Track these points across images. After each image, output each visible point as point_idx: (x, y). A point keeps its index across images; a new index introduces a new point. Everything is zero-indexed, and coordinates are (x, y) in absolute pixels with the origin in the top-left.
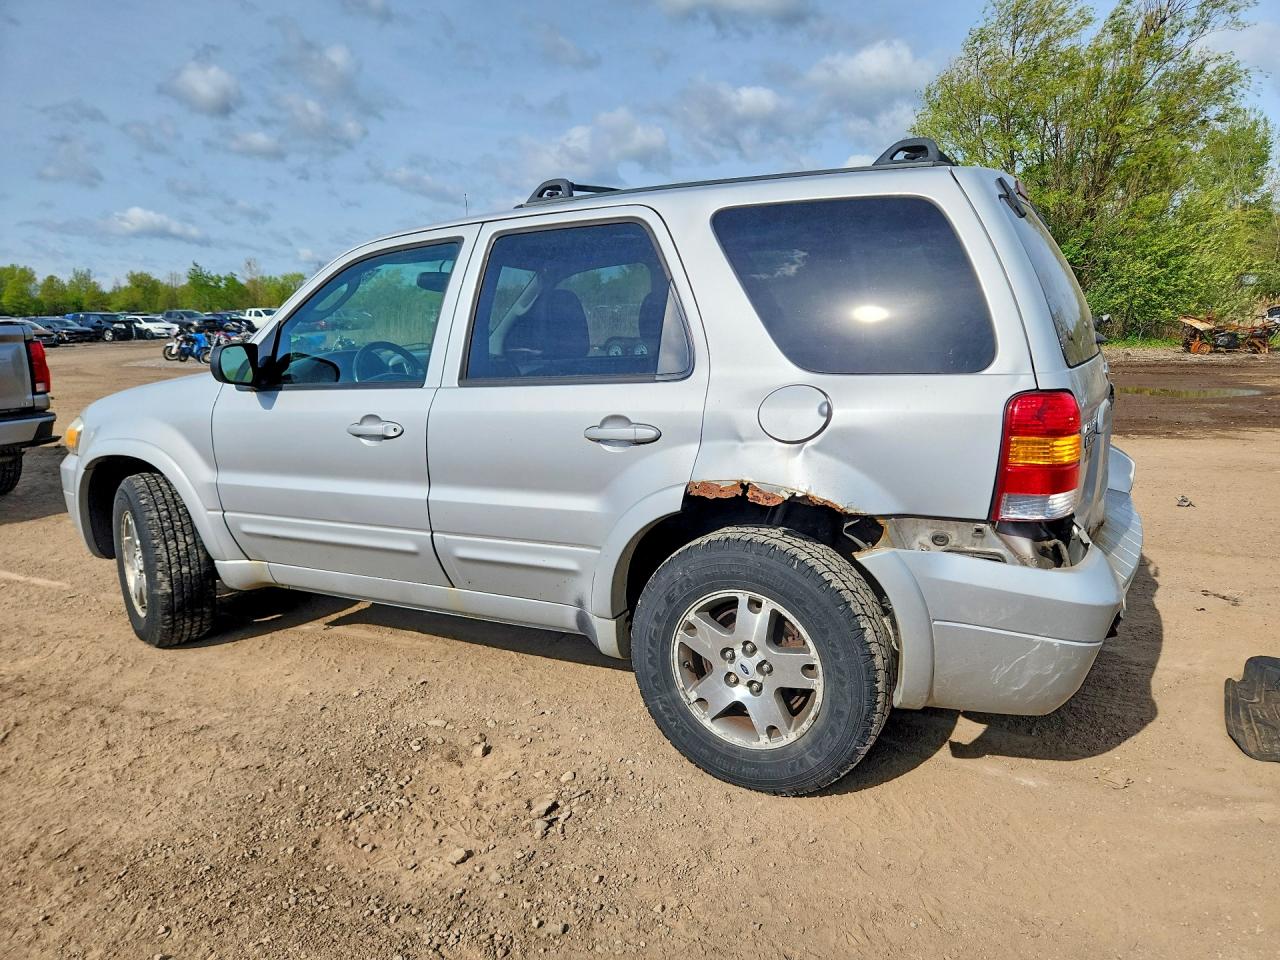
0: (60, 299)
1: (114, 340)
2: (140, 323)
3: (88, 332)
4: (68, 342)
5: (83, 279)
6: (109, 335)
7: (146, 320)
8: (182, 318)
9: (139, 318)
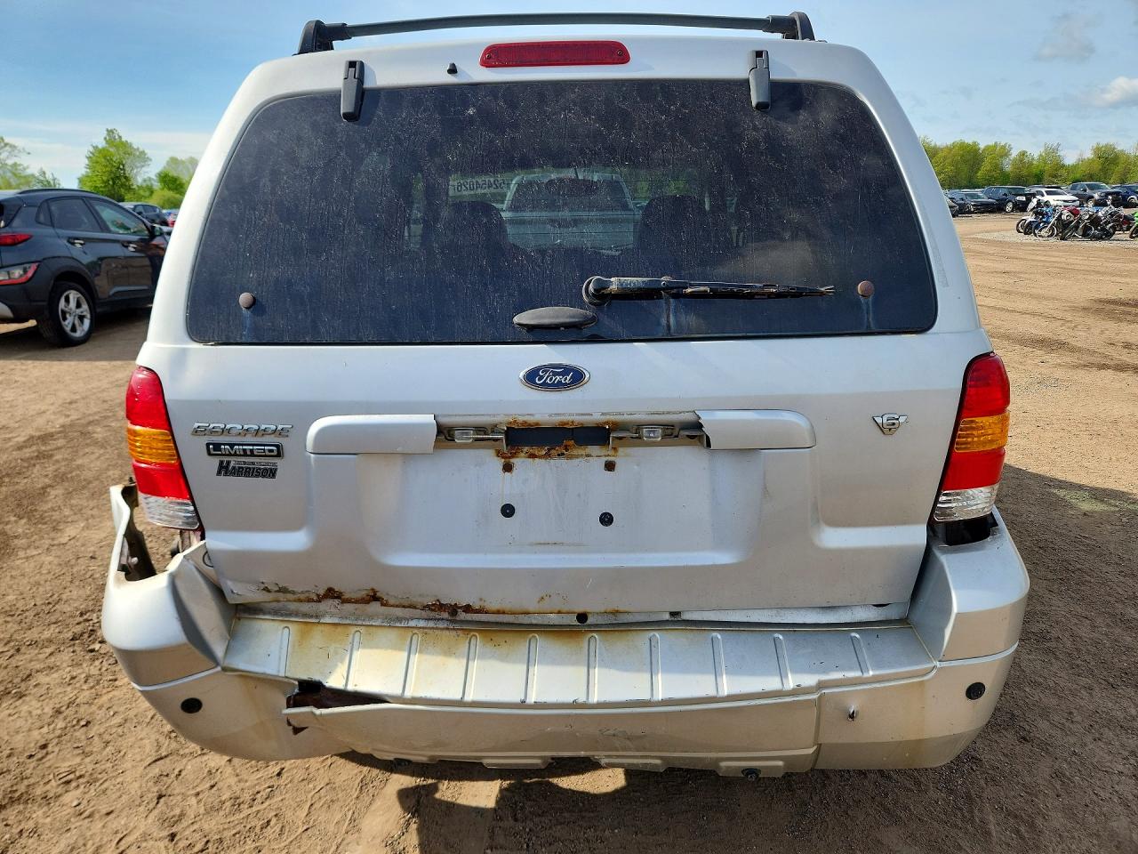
0: (1025, 172)
1: (1012, 211)
2: (1043, 195)
3: (992, 204)
4: (973, 213)
5: (1052, 152)
6: (1009, 207)
7: (1049, 193)
8: (1085, 190)
9: (1043, 190)
